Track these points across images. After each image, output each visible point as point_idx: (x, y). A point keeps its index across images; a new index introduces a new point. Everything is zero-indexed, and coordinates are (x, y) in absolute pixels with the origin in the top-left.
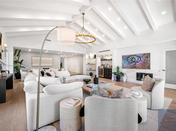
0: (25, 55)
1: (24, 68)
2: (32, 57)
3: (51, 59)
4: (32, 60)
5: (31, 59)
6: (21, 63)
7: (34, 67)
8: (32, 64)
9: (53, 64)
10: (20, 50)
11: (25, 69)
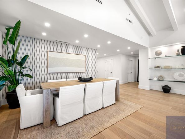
0: (33, 46)
1: (31, 77)
2: (47, 52)
3: (83, 58)
4: (47, 59)
5: (46, 55)
6: (21, 64)
7: (51, 75)
8: (47, 67)
9: (85, 68)
10: (19, 23)
11: (33, 79)
